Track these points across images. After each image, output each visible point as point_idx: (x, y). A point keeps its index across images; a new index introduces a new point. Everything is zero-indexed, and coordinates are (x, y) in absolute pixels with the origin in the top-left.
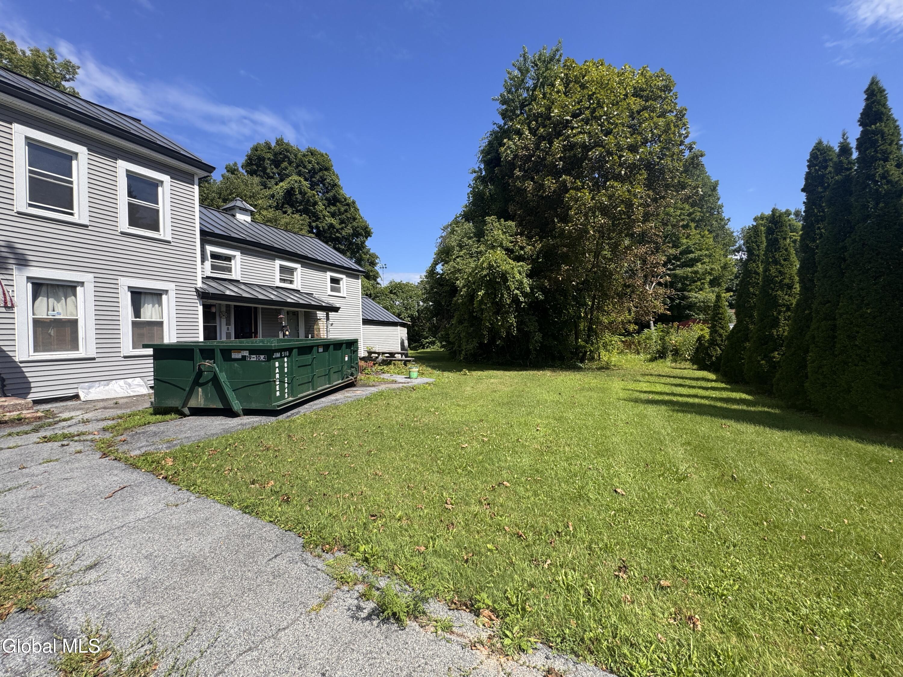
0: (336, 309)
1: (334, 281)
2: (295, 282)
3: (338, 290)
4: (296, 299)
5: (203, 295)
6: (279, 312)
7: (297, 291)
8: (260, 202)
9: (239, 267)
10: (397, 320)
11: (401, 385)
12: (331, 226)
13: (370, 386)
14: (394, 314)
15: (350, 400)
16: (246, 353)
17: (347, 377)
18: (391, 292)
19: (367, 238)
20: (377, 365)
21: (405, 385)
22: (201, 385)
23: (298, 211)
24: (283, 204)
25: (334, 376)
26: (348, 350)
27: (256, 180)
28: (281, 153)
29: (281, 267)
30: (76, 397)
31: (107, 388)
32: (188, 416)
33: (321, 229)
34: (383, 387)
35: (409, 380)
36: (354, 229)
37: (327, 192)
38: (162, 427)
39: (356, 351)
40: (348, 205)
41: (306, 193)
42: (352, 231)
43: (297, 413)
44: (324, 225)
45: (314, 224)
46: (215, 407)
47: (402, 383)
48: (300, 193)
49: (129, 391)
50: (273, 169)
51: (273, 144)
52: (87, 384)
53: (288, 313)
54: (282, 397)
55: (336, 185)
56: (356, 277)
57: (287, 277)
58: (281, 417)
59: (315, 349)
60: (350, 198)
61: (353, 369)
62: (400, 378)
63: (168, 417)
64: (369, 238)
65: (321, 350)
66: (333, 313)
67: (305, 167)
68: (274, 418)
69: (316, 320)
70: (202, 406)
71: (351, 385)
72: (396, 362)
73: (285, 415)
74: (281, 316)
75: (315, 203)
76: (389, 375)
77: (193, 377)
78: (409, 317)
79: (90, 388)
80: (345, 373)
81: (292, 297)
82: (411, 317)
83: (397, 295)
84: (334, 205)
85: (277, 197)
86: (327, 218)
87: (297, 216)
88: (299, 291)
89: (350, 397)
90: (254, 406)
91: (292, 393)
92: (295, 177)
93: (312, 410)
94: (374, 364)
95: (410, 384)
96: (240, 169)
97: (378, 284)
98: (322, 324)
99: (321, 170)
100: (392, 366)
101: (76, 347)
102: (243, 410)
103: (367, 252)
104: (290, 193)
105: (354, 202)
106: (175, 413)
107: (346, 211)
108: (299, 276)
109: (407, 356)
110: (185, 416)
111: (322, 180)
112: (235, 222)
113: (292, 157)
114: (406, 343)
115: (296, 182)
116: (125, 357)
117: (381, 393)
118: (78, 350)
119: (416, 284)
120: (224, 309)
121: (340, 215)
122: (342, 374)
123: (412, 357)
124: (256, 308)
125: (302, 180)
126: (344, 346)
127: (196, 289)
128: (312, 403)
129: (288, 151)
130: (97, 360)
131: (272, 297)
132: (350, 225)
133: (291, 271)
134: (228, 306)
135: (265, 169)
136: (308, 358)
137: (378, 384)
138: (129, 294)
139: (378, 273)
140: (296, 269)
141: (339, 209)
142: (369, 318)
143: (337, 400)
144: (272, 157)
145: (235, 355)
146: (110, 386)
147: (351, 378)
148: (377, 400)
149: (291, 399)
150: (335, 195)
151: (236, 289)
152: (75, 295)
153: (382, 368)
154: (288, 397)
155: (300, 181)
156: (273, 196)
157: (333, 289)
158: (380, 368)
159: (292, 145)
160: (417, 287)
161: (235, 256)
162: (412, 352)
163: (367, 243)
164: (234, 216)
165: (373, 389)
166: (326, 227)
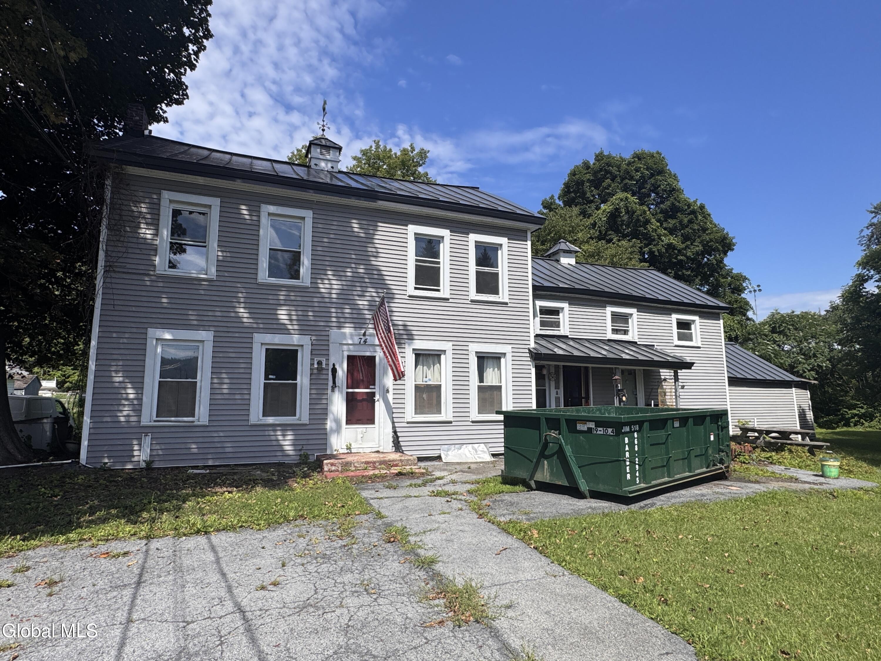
0: (689, 366)
1: (683, 325)
2: (630, 333)
3: (689, 338)
4: (631, 353)
5: (535, 356)
6: (612, 372)
7: (634, 343)
8: (580, 235)
9: (567, 319)
10: (788, 377)
11: (807, 486)
12: (670, 246)
13: (752, 482)
14: (781, 366)
15: (722, 497)
16: (592, 425)
17: (714, 465)
18: (773, 331)
19: (725, 253)
20: (758, 450)
21: (816, 487)
22: (547, 457)
23: (624, 236)
24: (607, 230)
25: (695, 462)
26: (714, 426)
27: (576, 210)
28: (601, 170)
29: (614, 314)
30: (439, 458)
31: (460, 451)
32: (535, 490)
33: (657, 253)
34: (774, 486)
35: (822, 480)
36: (705, 244)
37: (662, 202)
38: (514, 498)
39: (726, 427)
40: (693, 212)
41: (634, 212)
42: (701, 248)
43: (653, 505)
44: (659, 247)
45: (646, 250)
46: (560, 483)
47: (809, 483)
48: (627, 212)
49: (476, 456)
50: (592, 191)
51: (592, 162)
52: (446, 446)
53: (623, 371)
54: (633, 482)
55: (674, 189)
56: (716, 317)
57: (620, 326)
58: (634, 507)
59: (669, 422)
60: (695, 202)
61: (723, 454)
62: (805, 475)
63: (517, 488)
64: (729, 253)
65: (677, 424)
66: (684, 371)
67: (632, 178)
68: (624, 506)
69: (660, 381)
70: (548, 481)
71: (721, 477)
72: (793, 448)
73: (638, 505)
74: (617, 377)
75: (648, 222)
76: (783, 468)
77: (539, 448)
78: (812, 369)
79: (448, 450)
80: (711, 458)
81: (627, 351)
82: (818, 370)
83: (785, 335)
84: (673, 217)
85: (599, 224)
86: (663, 238)
87: (624, 243)
88: (636, 343)
89: (722, 494)
90: (601, 488)
91: (644, 478)
92: (621, 195)
93: (670, 503)
94: (754, 448)
95: (825, 487)
96: (557, 201)
97: (748, 319)
98: (668, 386)
99: (652, 175)
100: (786, 454)
101: (439, 412)
102: (590, 491)
103: (728, 274)
104: (614, 215)
105: (702, 207)
106: (523, 485)
107: (690, 222)
108: (636, 323)
109: (813, 438)
110: (532, 490)
111: (655, 188)
112: (559, 267)
113: (614, 170)
114: (810, 415)
115: (622, 200)
116: (473, 422)
117: (773, 495)
118: (441, 413)
119: (823, 313)
120: (553, 370)
121: (683, 229)
122: (707, 458)
123: (824, 440)
124: (586, 368)
125: (629, 196)
126: (708, 419)
127: (529, 350)
128: (668, 494)
129: (608, 164)
130: (454, 424)
131: (604, 353)
132: (698, 240)
133: (624, 318)
134: (557, 367)
135: (584, 193)
136: (661, 434)
137: (764, 479)
138: (476, 358)
139: (747, 303)
140: (632, 315)
141: (681, 222)
142: (739, 376)
143: (703, 495)
144: (592, 178)
145: (581, 427)
146: (462, 449)
147: (719, 466)
148: (766, 504)
149: (643, 485)
150: (673, 204)
151: (564, 346)
152: (440, 363)
153: (769, 454)
154: (640, 483)
155: (627, 198)
156: (594, 225)
157: (681, 337)
158: (763, 454)
159: (614, 155)
160: (825, 319)
161: (563, 308)
162: (824, 430)
163: (726, 261)
164: (558, 261)
165: (757, 486)
166: (664, 250)
